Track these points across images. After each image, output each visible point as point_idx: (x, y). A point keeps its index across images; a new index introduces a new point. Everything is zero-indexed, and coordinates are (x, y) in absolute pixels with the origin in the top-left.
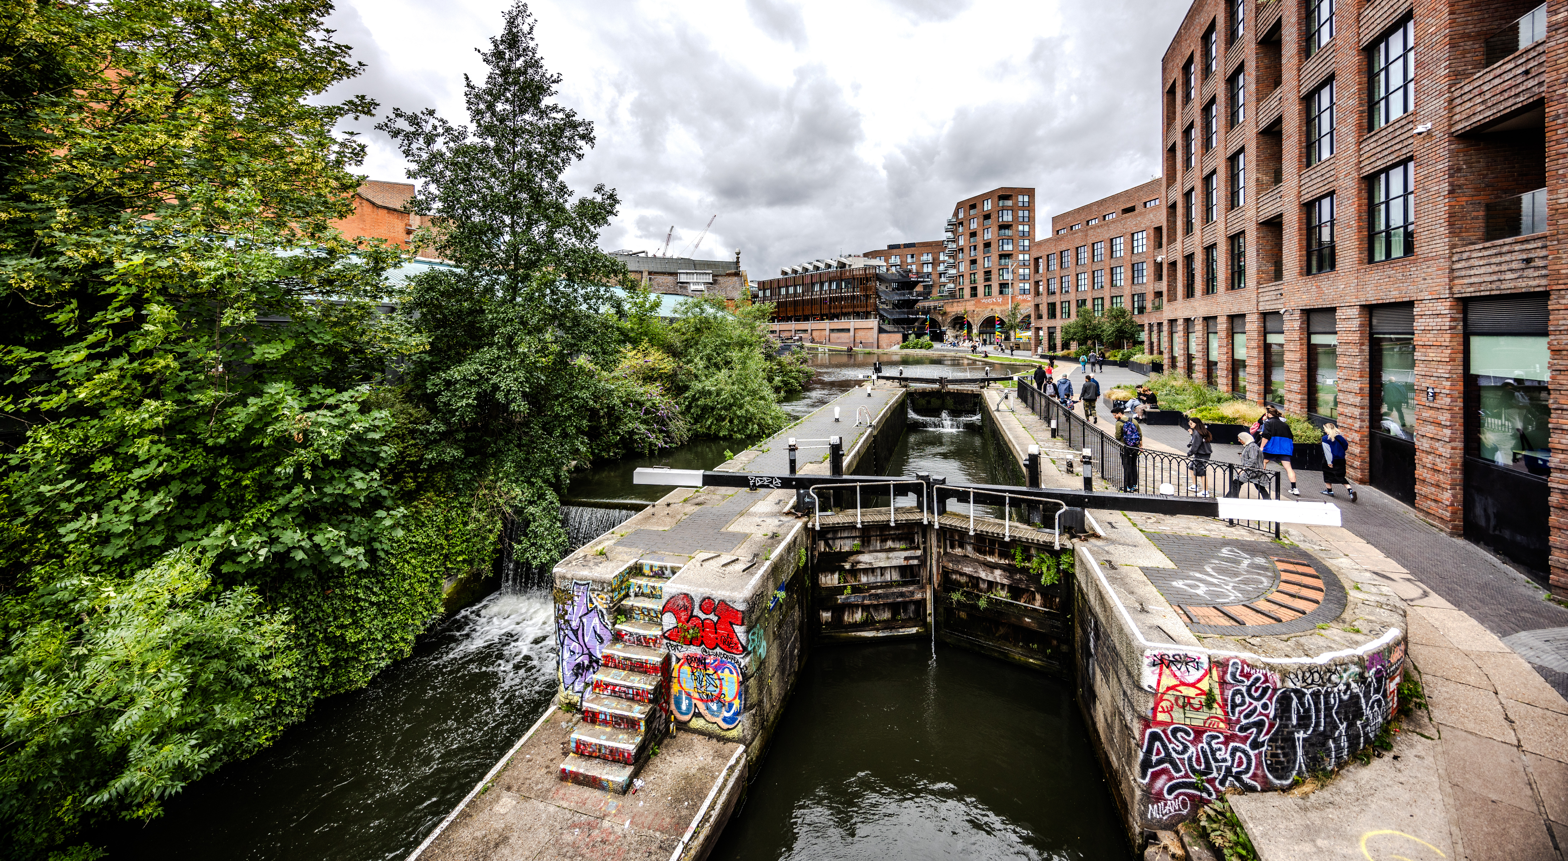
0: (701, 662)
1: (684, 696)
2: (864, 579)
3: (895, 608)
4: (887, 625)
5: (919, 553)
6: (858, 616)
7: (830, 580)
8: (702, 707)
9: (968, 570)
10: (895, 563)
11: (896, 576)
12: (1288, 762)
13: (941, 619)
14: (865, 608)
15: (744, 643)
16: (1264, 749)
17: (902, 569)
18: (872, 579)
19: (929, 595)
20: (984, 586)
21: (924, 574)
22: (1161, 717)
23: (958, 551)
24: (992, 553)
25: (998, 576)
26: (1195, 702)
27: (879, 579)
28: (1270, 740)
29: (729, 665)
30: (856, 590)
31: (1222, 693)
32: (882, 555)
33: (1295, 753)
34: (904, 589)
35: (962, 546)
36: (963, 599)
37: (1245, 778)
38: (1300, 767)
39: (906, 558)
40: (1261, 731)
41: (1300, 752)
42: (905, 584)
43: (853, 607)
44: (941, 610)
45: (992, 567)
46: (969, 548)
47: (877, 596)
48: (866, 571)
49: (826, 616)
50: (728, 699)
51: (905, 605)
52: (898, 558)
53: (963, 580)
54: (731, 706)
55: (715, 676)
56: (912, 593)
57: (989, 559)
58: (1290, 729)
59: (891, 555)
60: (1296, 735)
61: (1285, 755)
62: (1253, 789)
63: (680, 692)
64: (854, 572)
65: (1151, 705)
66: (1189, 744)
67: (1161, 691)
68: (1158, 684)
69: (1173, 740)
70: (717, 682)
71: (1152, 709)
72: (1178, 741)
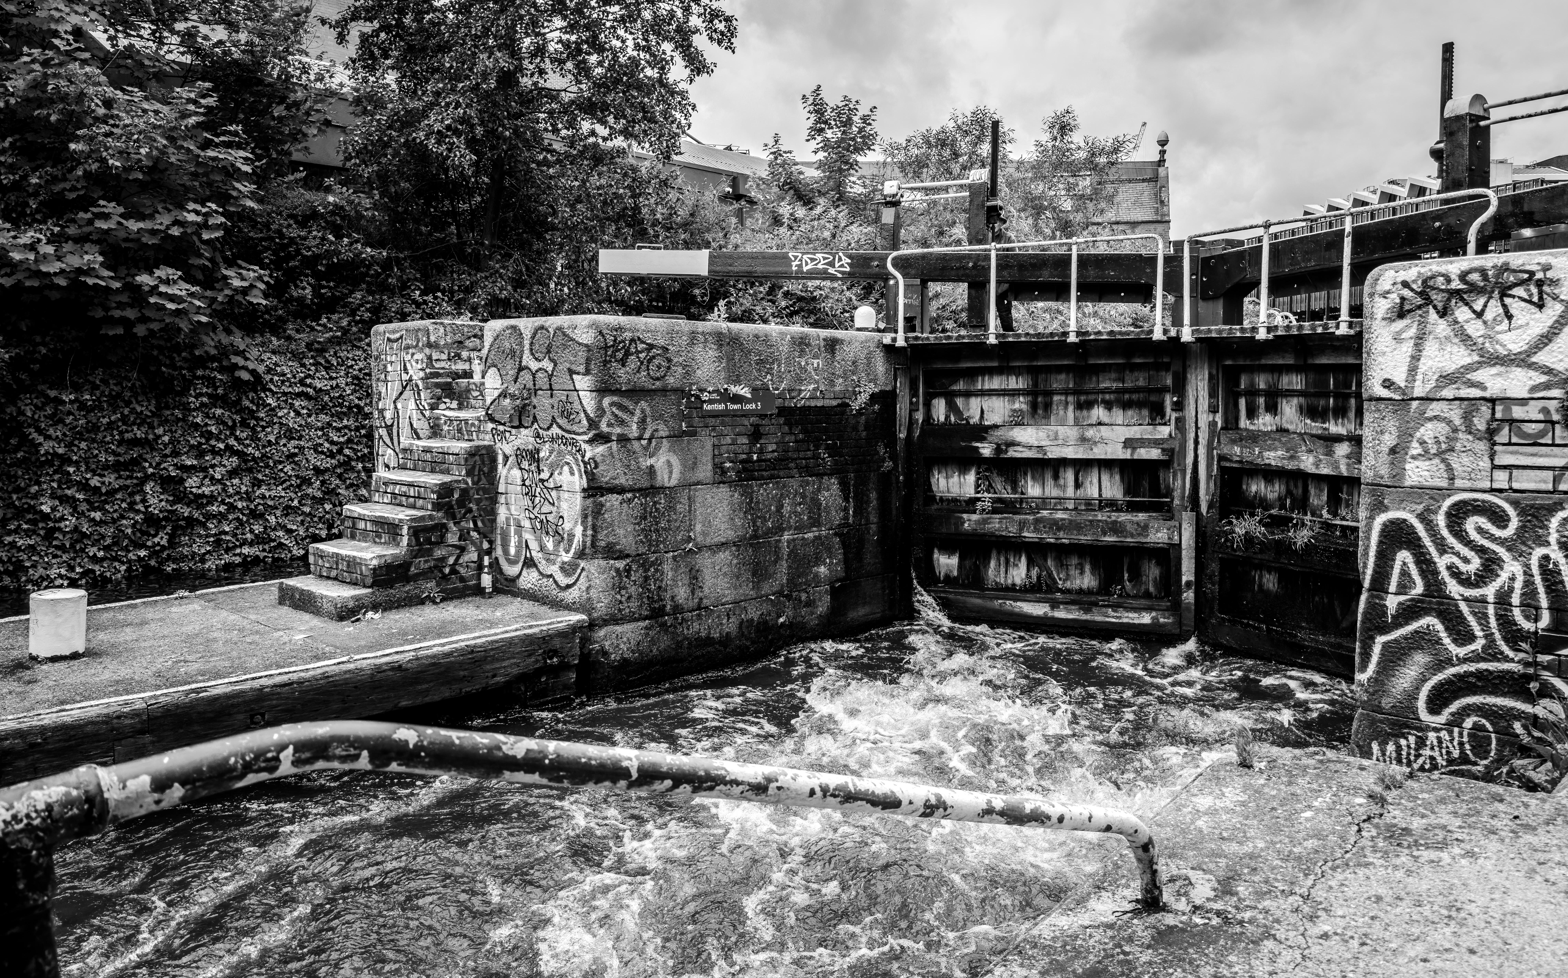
0: (534, 457)
1: (512, 528)
7: (956, 484)
8: (534, 549)
10: (1108, 453)
15: (591, 412)
19: (1187, 535)
22: (1419, 473)
26: (1529, 413)
29: (569, 458)
34: (1130, 519)
39: (1133, 444)
48: (1030, 466)
49: (944, 562)
54: (571, 539)
55: (551, 484)
63: (508, 521)
65: (1389, 440)
66: (1501, 551)
67: (1418, 392)
68: (1413, 371)
69: (1451, 540)
70: (554, 493)
71: (1393, 451)
72: (1468, 543)
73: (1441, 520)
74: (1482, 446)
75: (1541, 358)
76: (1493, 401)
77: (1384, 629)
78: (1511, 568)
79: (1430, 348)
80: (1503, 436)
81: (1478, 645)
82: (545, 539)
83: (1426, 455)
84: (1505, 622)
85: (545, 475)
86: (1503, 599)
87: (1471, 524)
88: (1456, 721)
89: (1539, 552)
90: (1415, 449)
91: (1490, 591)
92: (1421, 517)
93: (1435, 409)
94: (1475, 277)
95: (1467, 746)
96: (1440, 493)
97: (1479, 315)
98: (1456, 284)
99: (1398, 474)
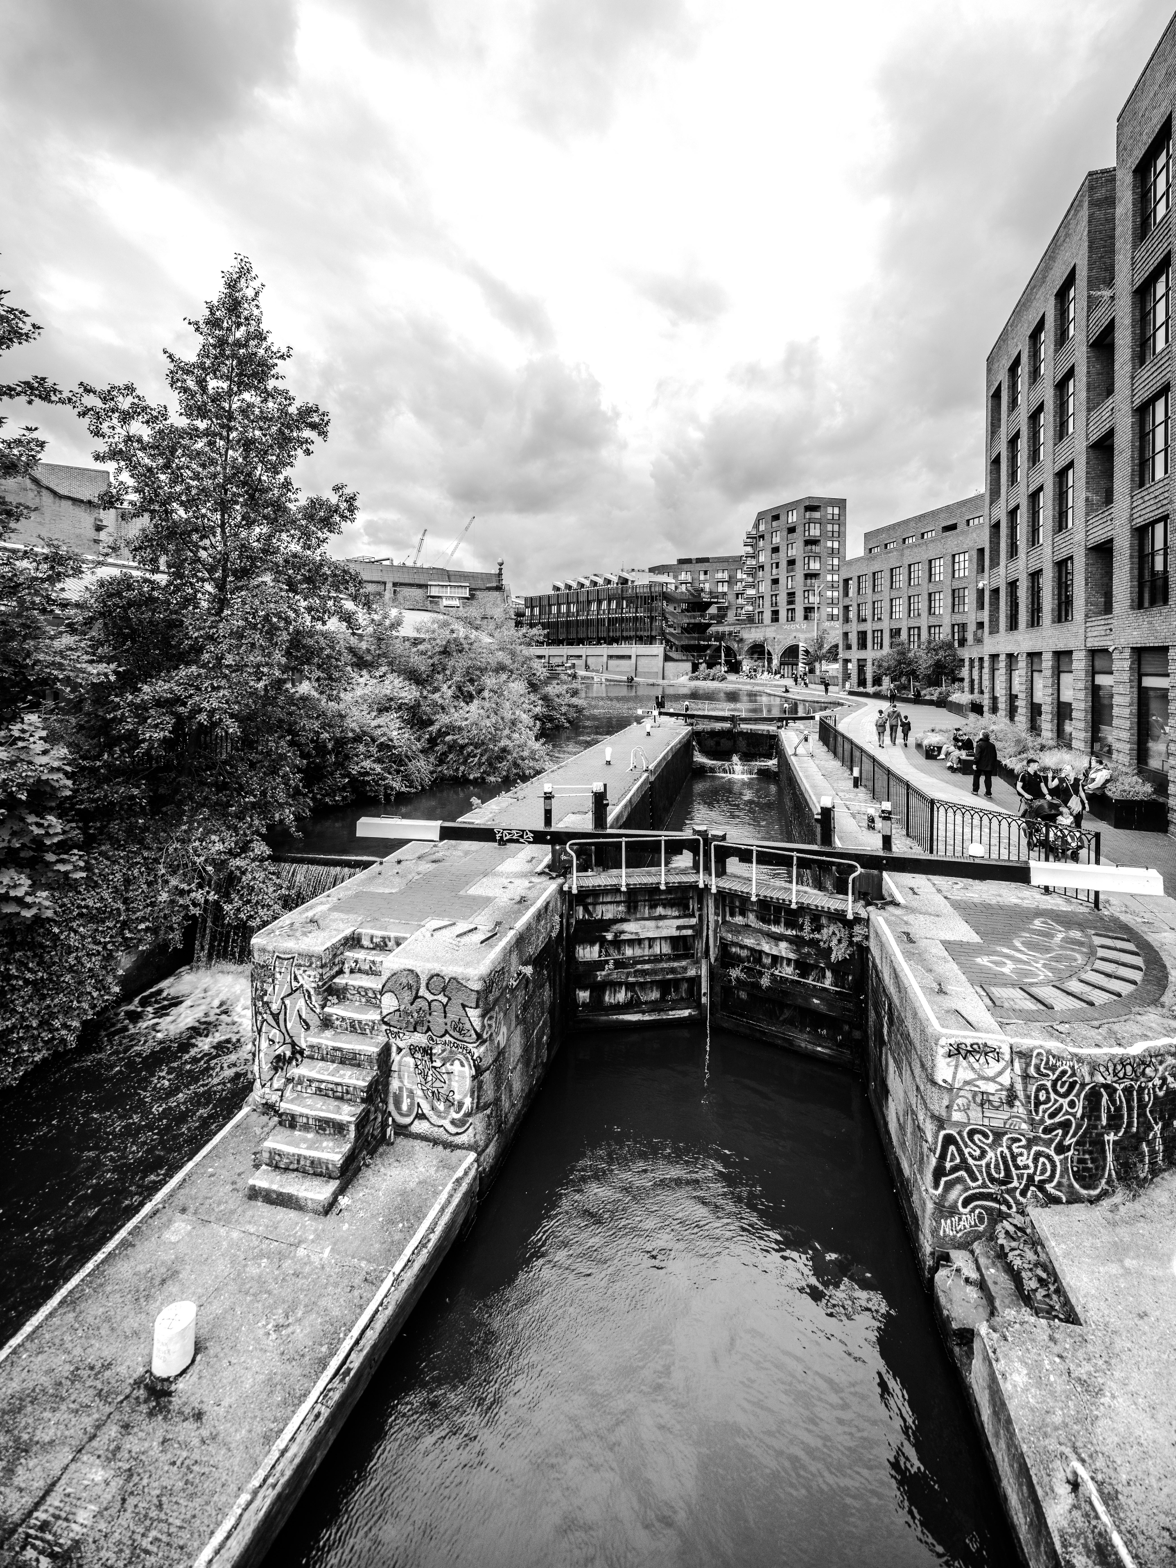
0: (427, 1052)
1: (405, 1094)
2: (629, 952)
3: (664, 986)
4: (654, 1006)
5: (693, 921)
6: (622, 996)
7: (589, 953)
8: (426, 1108)
9: (749, 942)
10: (665, 933)
11: (666, 949)
12: (1097, 1168)
13: (718, 1000)
14: (630, 987)
15: (478, 1029)
16: (1070, 1154)
17: (674, 941)
18: (638, 952)
19: (704, 972)
20: (767, 961)
21: (700, 946)
22: (957, 1116)
23: (739, 920)
24: (777, 922)
25: (783, 949)
26: (995, 1099)
27: (646, 952)
28: (1077, 1143)
29: (460, 1056)
30: (619, 964)
31: (1025, 1090)
32: (651, 924)
33: (1105, 1159)
34: (676, 964)
35: (743, 914)
36: (743, 976)
37: (1049, 1187)
38: (1110, 1175)
39: (679, 928)
40: (1068, 1132)
41: (1110, 1157)
42: (677, 958)
43: (615, 986)
44: (718, 989)
45: (777, 938)
46: (752, 917)
47: (644, 973)
48: (630, 942)
49: (584, 995)
50: (457, 1097)
51: (676, 983)
52: (670, 927)
53: (744, 953)
54: (461, 1105)
55: (443, 1070)
56: (685, 969)
57: (774, 929)
58: (1100, 1130)
59: (661, 923)
60: (1106, 1138)
61: (1093, 1161)
62: (1057, 1201)
63: (400, 1089)
64: (618, 943)
65: (946, 1102)
66: (987, 1148)
67: (956, 1086)
68: (954, 1078)
69: (969, 1143)
70: (445, 1076)
71: (947, 1107)
72: (975, 1144)
73: (965, 1134)
74: (979, 1109)
75: (998, 1079)
76: (983, 1093)
77: (946, 1175)
78: (990, 1154)
79: (960, 1070)
80: (986, 1106)
81: (980, 1182)
82: (436, 1103)
83: (959, 1110)
84: (989, 1174)
85: (438, 1064)
86: (988, 1165)
87: (977, 1137)
88: (973, 1211)
89: (1000, 1149)
90: (956, 1107)
91: (983, 1163)
92: (959, 1133)
93: (962, 1093)
96: (965, 1125)
99: (950, 1116)
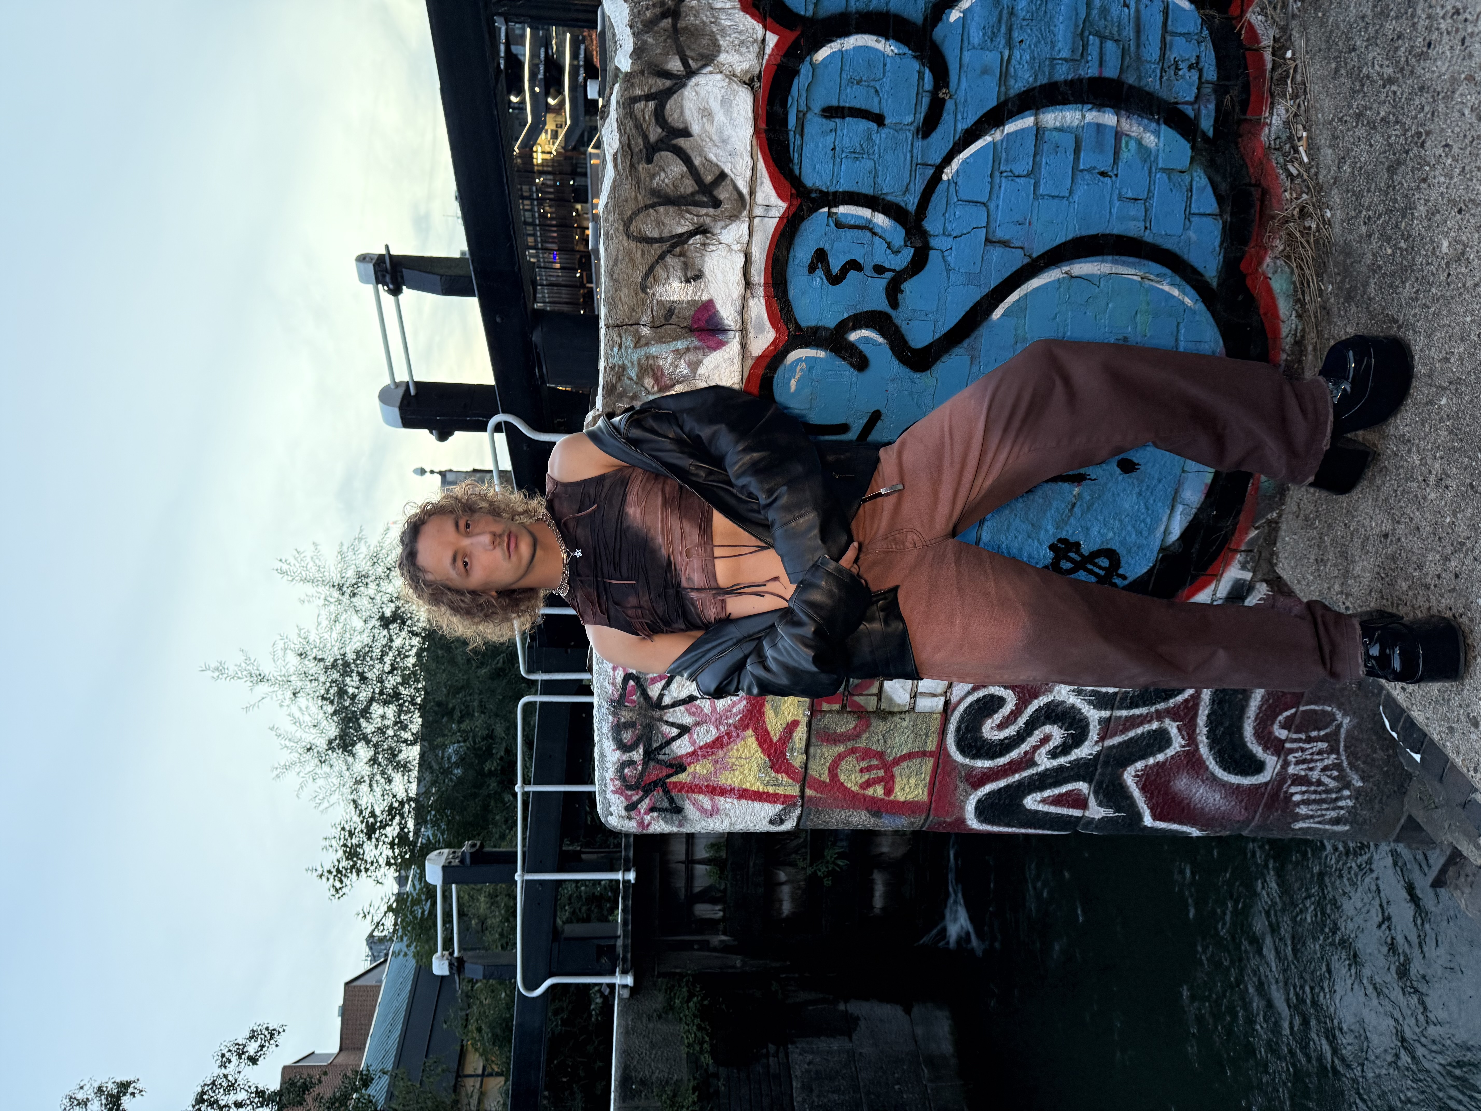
66: (1037, 704)
67: (791, 790)
68: (761, 796)
69: (1014, 754)
72: (1020, 737)
73: (983, 765)
74: (879, 724)
77: (1133, 819)
78: (1062, 694)
79: (727, 779)
81: (1172, 728)
83: (885, 780)
84: (1140, 700)
86: (1107, 702)
87: (992, 734)
88: (1277, 747)
90: (875, 791)
91: (1094, 715)
93: (819, 771)
94: (627, 736)
95: (1314, 734)
96: (942, 766)
97: (684, 730)
98: (637, 755)
99: (910, 806)
